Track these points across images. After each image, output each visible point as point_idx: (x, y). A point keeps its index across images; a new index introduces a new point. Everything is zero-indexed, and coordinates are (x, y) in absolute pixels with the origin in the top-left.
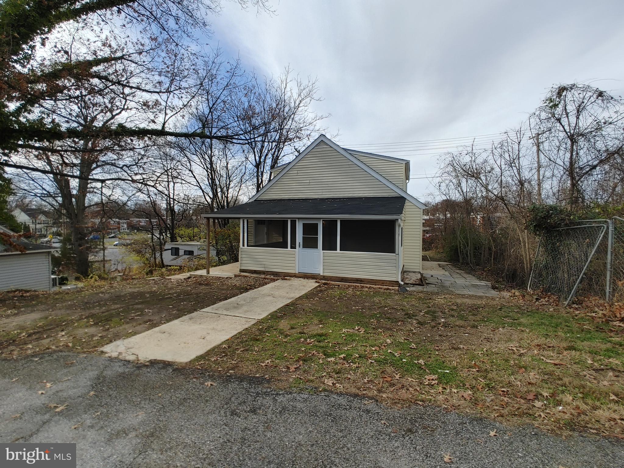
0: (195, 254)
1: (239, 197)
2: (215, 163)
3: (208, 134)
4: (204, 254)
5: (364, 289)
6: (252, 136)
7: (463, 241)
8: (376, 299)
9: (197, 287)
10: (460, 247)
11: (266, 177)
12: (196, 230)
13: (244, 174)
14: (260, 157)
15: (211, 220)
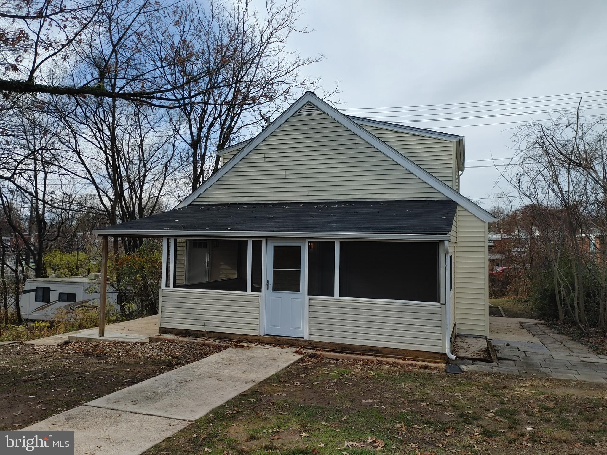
0: (79, 299)
1: (162, 199)
2: (120, 138)
3: (109, 88)
4: (95, 299)
5: (382, 367)
6: (186, 94)
7: (564, 282)
8: (405, 386)
9: (81, 360)
10: (560, 292)
11: (209, 163)
12: (82, 256)
13: (172, 158)
14: (200, 130)
15: (111, 239)
